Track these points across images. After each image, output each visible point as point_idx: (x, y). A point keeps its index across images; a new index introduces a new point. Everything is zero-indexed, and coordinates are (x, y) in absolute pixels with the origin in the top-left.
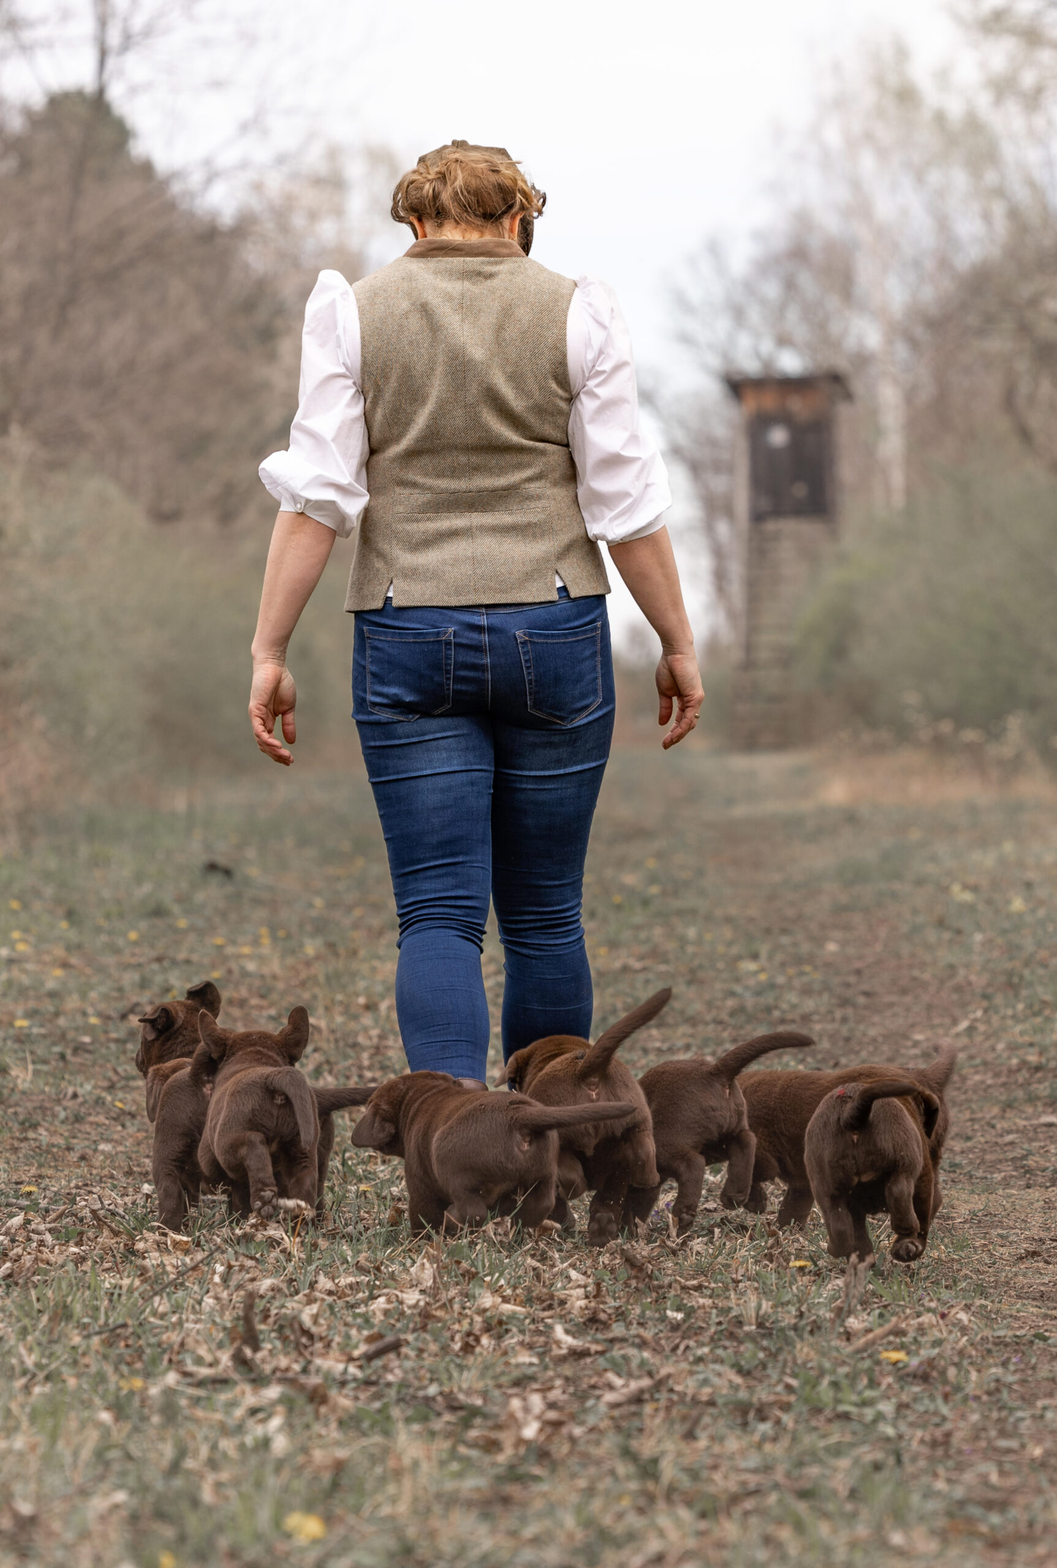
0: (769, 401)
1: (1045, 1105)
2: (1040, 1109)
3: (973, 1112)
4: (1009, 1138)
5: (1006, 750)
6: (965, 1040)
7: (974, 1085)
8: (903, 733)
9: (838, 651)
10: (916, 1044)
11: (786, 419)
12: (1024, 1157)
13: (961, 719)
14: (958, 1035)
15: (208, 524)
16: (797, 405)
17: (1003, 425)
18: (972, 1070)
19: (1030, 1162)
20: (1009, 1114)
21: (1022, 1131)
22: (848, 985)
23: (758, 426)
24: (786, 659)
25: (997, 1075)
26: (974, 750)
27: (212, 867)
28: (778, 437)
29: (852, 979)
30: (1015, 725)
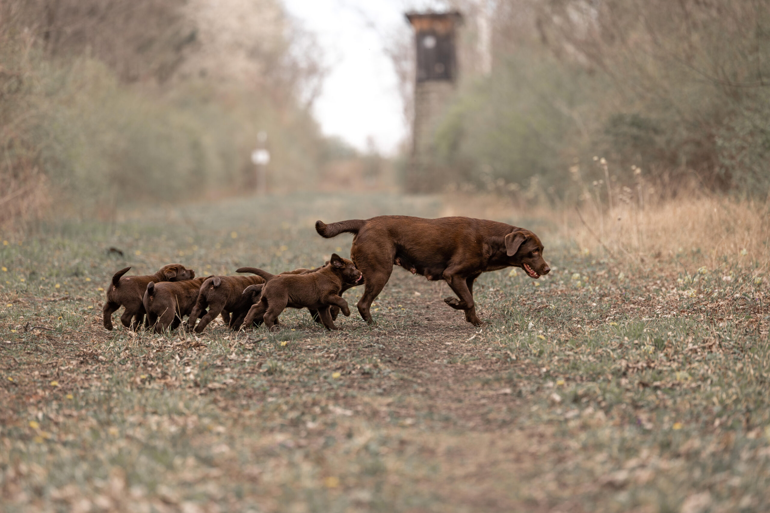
0: (425, 25)
1: (506, 383)
2: (503, 384)
3: (467, 386)
4: (483, 401)
5: (530, 194)
6: (472, 345)
7: (472, 370)
8: (480, 187)
9: (454, 146)
10: (447, 347)
11: (433, 33)
12: (487, 413)
13: (508, 180)
14: (469, 342)
15: (153, 83)
16: (440, 27)
17: (535, 35)
18: (472, 362)
19: (491, 416)
20: (486, 387)
21: (489, 398)
22: (420, 314)
23: (420, 37)
24: (432, 150)
25: (484, 365)
26: (513, 194)
27: (113, 250)
28: (430, 42)
29: (423, 311)
30: (535, 181)
